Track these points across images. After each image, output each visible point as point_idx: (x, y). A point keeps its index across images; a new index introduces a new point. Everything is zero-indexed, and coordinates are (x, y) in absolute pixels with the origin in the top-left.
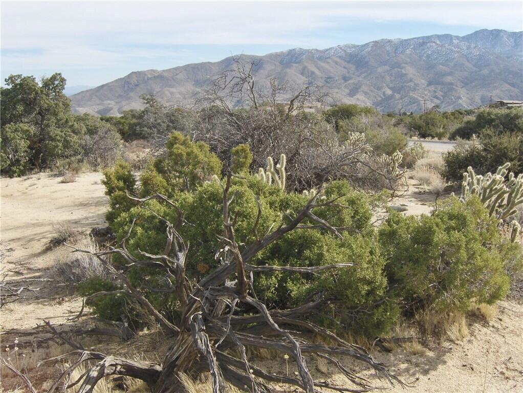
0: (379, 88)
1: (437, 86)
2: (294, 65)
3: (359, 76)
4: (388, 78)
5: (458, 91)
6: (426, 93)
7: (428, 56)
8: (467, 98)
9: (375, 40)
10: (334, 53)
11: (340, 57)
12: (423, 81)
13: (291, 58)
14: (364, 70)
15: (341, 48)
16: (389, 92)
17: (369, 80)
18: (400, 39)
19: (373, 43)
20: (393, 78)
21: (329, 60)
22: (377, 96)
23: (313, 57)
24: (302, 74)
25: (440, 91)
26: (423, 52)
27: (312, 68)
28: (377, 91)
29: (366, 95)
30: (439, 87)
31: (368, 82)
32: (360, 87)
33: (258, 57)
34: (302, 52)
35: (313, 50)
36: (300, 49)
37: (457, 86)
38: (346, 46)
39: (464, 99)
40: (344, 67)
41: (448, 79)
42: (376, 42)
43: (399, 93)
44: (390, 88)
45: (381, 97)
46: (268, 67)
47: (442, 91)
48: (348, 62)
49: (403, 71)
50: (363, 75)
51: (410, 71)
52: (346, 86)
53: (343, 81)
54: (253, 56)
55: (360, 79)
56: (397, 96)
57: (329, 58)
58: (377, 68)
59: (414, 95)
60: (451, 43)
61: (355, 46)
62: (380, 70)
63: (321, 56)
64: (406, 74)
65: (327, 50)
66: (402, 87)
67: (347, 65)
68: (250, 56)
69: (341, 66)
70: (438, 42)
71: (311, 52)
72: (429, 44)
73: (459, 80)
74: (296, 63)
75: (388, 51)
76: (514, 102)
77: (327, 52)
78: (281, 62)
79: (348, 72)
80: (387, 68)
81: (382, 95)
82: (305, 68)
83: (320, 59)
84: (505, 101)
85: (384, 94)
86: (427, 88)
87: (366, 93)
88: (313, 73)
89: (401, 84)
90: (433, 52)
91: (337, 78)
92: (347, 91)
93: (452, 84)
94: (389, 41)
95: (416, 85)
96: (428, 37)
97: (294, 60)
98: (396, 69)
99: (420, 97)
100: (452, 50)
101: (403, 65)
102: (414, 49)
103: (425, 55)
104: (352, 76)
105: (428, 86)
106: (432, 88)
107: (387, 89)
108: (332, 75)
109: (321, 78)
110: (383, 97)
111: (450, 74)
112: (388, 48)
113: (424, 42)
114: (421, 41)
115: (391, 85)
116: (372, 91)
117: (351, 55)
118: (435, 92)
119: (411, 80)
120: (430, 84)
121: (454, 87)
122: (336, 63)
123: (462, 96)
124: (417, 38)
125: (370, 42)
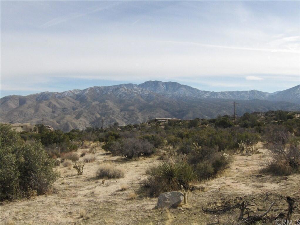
0: (93, 114)
1: (125, 112)
2: (44, 101)
3: (82, 107)
4: (98, 108)
5: (137, 114)
6: (119, 116)
7: (120, 96)
8: (142, 118)
9: (91, 87)
10: (67, 94)
11: (70, 97)
12: (118, 109)
13: (42, 98)
14: (84, 104)
15: (71, 92)
16: (99, 116)
17: (87, 110)
18: (104, 86)
19: (89, 89)
20: (101, 108)
21: (65, 99)
22: (92, 118)
23: (55, 97)
24: (49, 106)
25: (127, 114)
26: (117, 93)
27: (54, 103)
28: (91, 115)
29: (85, 118)
30: (127, 112)
31: (87, 111)
32: (82, 113)
33: (23, 96)
34: (49, 94)
35: (55, 92)
36: (48, 92)
37: (136, 111)
38: (74, 90)
39: (140, 118)
40: (73, 103)
41: (132, 108)
42: (91, 88)
43: (104, 117)
44: (99, 114)
45: (94, 119)
46: (29, 103)
47: (128, 115)
48: (76, 99)
49: (106, 104)
50: (84, 107)
51: (110, 104)
52: (74, 114)
53: (72, 110)
54: (20, 96)
55: (82, 109)
56: (103, 118)
57: (64, 97)
58: (92, 102)
59: (112, 117)
60: (133, 88)
61: (79, 91)
62: (93, 103)
63: (60, 96)
64: (108, 106)
65: (63, 93)
66: (106, 113)
67: (75, 101)
68: (18, 96)
69: (71, 102)
70: (126, 88)
71: (54, 94)
72: (120, 89)
73: (137, 108)
74: (45, 100)
75: (98, 93)
76: (162, 119)
77: (64, 94)
78: (37, 100)
79: (76, 105)
80: (97, 102)
81: (95, 118)
82: (50, 103)
83: (59, 97)
84: (157, 119)
85: (96, 117)
86: (120, 113)
87: (85, 117)
88: (55, 106)
89: (106, 111)
90: (123, 93)
91: (69, 109)
92: (75, 116)
93: (133, 110)
94: (99, 88)
95: (114, 111)
96: (120, 85)
97: (44, 98)
98: (102, 103)
99: (116, 118)
100: (133, 92)
101: (106, 101)
102: (112, 92)
103: (119, 95)
104: (78, 107)
105: (120, 112)
106: (123, 113)
107: (97, 114)
108: (66, 107)
109: (60, 108)
110: (96, 119)
111: (132, 105)
112: (98, 91)
113: (117, 88)
114: (116, 87)
115: (100, 112)
116: (89, 116)
117: (77, 95)
118: (124, 115)
119: (111, 109)
120: (121, 111)
121: (135, 112)
122: (69, 100)
123: (139, 117)
124: (114, 86)
125: (88, 88)
